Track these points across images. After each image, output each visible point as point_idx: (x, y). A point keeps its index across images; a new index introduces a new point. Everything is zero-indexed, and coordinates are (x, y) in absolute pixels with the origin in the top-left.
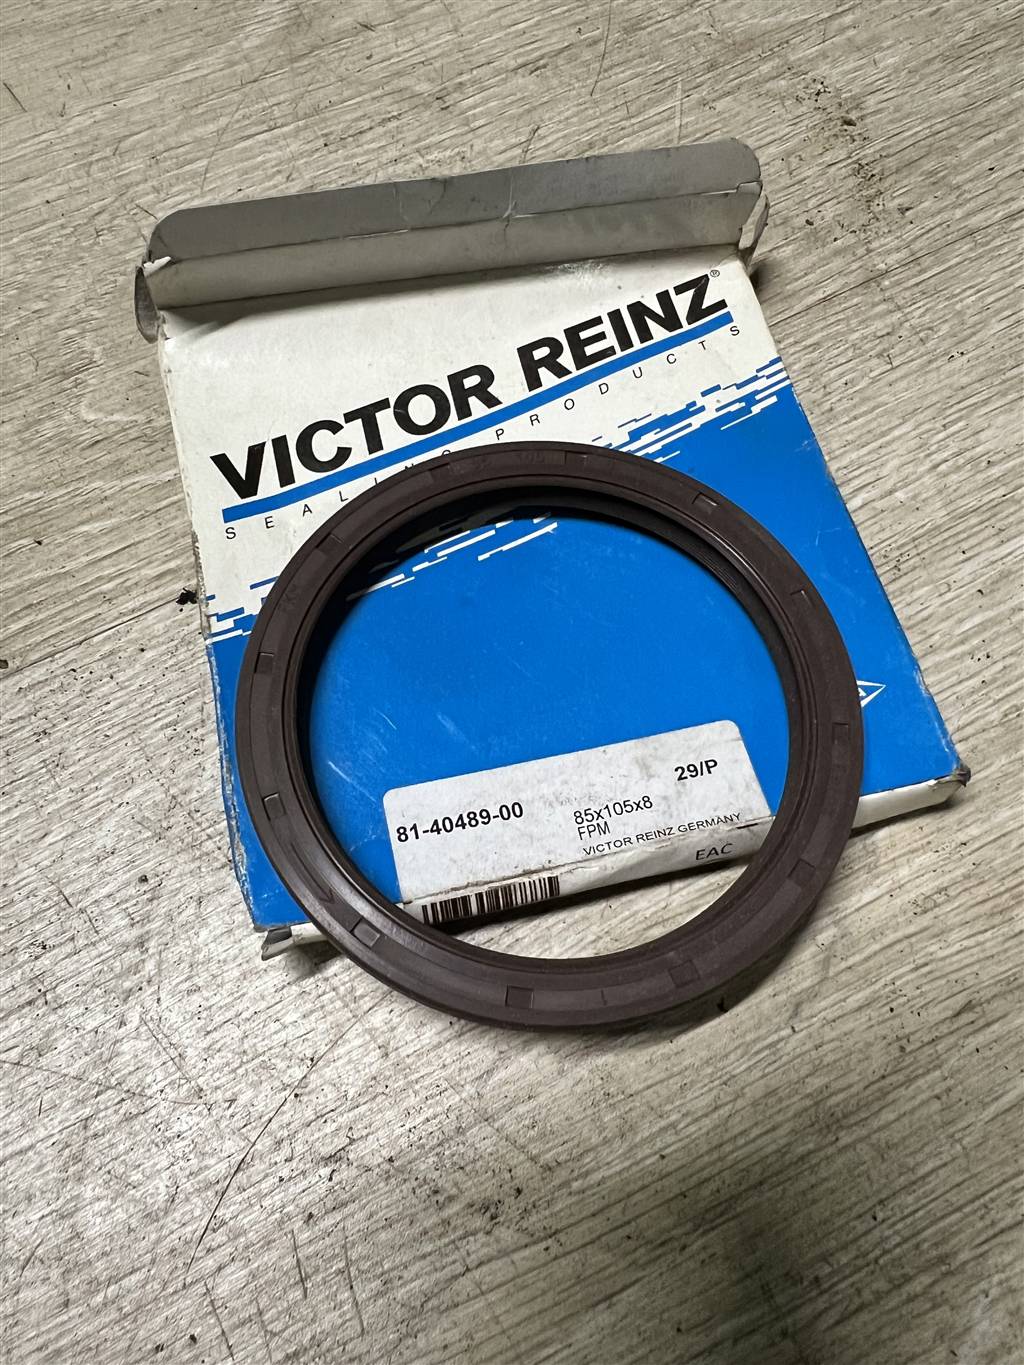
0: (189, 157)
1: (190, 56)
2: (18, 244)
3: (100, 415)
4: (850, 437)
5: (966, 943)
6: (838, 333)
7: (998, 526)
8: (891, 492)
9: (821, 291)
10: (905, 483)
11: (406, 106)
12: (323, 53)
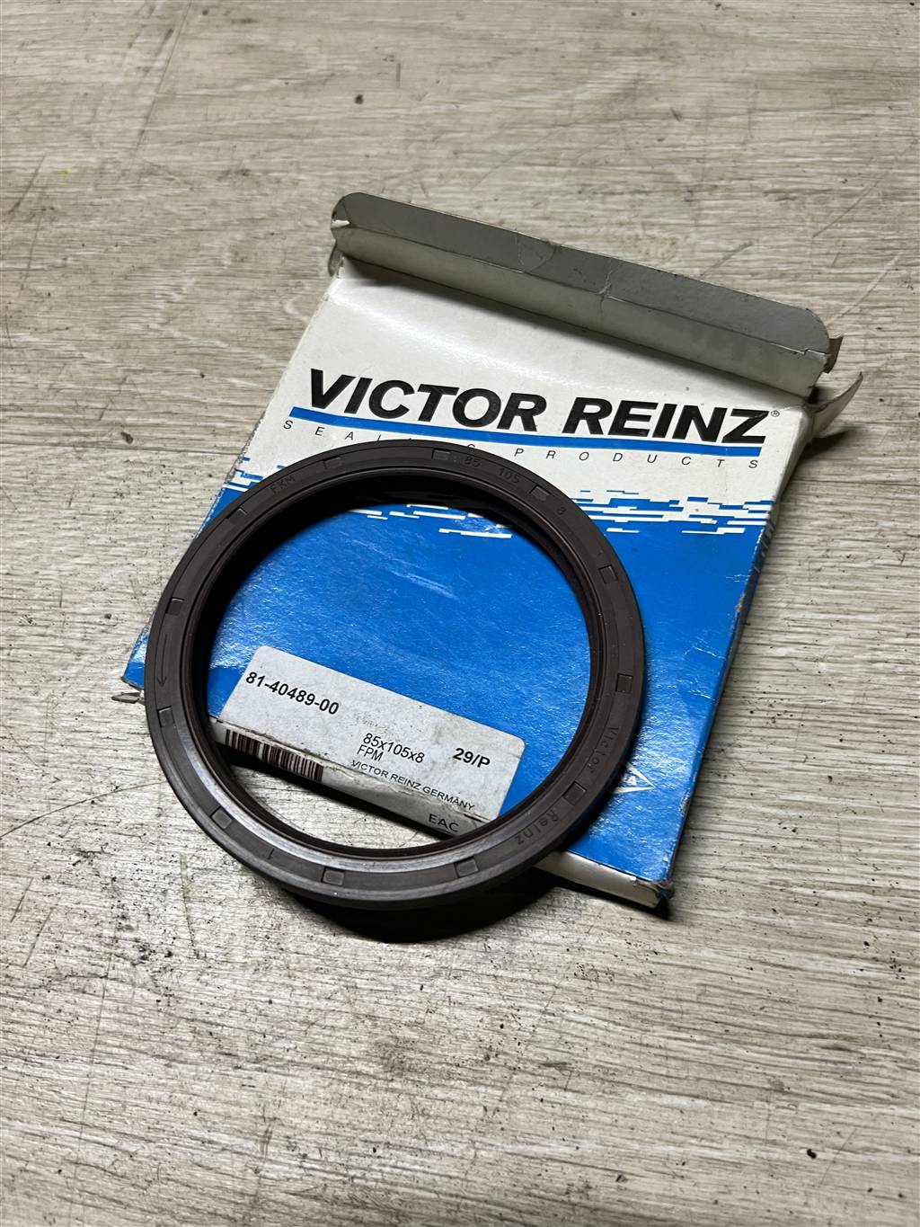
0: (480, 162)
1: (534, 90)
2: (329, 177)
3: (296, 313)
4: (816, 599)
5: (596, 1022)
6: (874, 515)
7: (889, 737)
8: (817, 660)
9: (887, 474)
10: (835, 660)
11: (661, 186)
12: (628, 123)
